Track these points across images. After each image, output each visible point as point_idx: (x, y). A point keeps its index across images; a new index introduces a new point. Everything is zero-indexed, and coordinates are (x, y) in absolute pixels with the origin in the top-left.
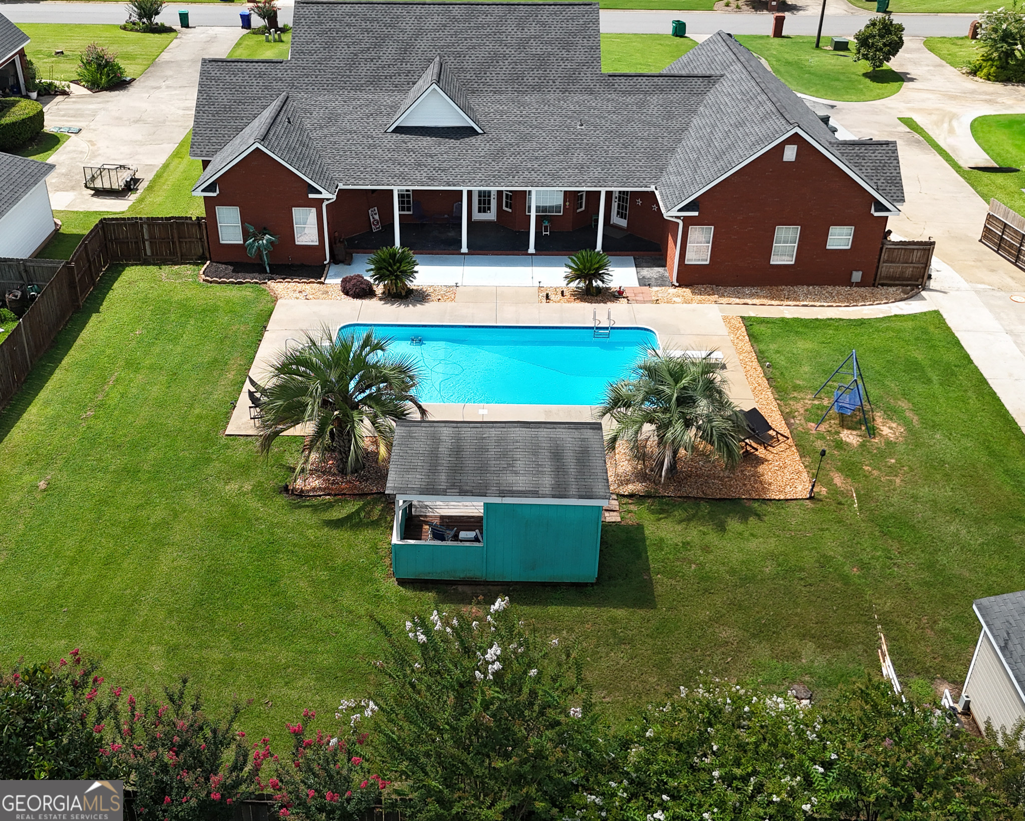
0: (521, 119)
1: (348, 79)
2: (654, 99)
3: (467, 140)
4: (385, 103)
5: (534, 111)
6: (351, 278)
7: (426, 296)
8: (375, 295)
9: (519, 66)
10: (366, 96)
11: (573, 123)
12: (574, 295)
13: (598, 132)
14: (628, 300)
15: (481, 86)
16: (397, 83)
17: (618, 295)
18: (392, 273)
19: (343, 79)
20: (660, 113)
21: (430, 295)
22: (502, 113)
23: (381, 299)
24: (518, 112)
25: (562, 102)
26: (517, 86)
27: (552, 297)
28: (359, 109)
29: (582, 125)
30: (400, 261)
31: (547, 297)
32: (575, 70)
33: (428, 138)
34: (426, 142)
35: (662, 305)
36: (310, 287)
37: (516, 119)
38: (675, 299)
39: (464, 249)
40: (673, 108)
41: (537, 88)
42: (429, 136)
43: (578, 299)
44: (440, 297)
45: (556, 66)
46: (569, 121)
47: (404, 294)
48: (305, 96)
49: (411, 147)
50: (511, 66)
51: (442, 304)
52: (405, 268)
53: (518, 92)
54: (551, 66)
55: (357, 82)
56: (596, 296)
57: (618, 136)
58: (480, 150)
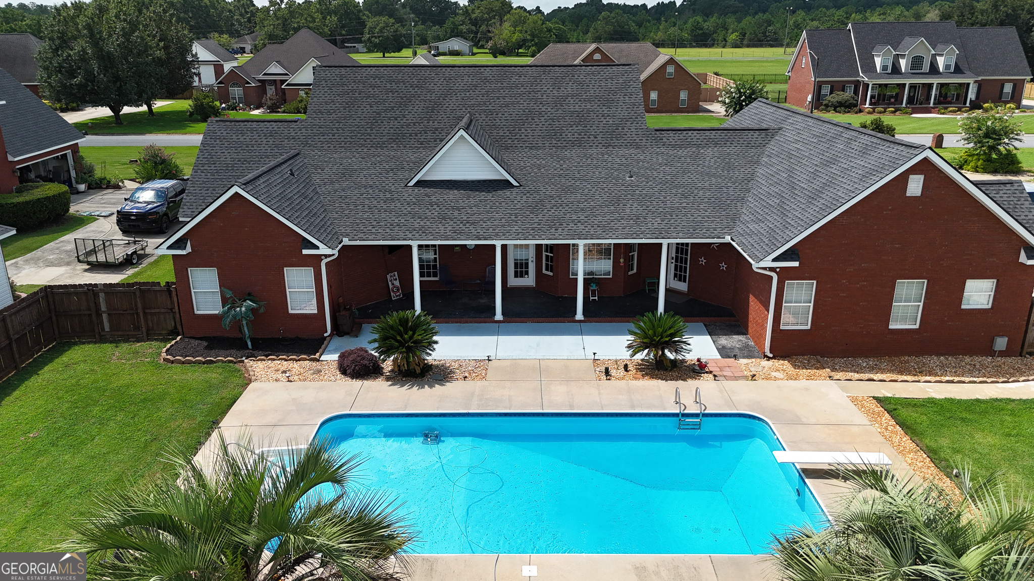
0: (562, 172)
1: (368, 137)
2: (709, 152)
3: (500, 192)
4: (408, 159)
5: (576, 164)
6: (351, 353)
7: (449, 374)
8: (382, 375)
9: (557, 123)
10: (387, 153)
11: (621, 175)
12: (641, 370)
13: (650, 183)
14: (715, 376)
15: (516, 142)
16: (422, 140)
17: (699, 369)
18: (402, 344)
19: (363, 137)
20: (718, 164)
21: (454, 373)
22: (539, 167)
23: (388, 379)
24: (558, 166)
25: (606, 156)
26: (555, 142)
27: (613, 372)
28: (378, 165)
29: (631, 177)
30: (414, 329)
31: (607, 372)
32: (617, 126)
33: (456, 191)
34: (453, 194)
35: (760, 383)
36: (298, 366)
37: (555, 172)
38: (774, 374)
39: (499, 316)
40: (732, 160)
41: (578, 143)
42: (456, 189)
43: (647, 374)
44: (467, 374)
45: (596, 122)
46: (616, 173)
47: (418, 371)
48: (319, 153)
49: (435, 200)
50: (548, 123)
51: (469, 384)
52: (420, 337)
53: (557, 148)
54: (591, 122)
55: (378, 140)
56: (671, 370)
57: (676, 187)
58: (516, 202)
